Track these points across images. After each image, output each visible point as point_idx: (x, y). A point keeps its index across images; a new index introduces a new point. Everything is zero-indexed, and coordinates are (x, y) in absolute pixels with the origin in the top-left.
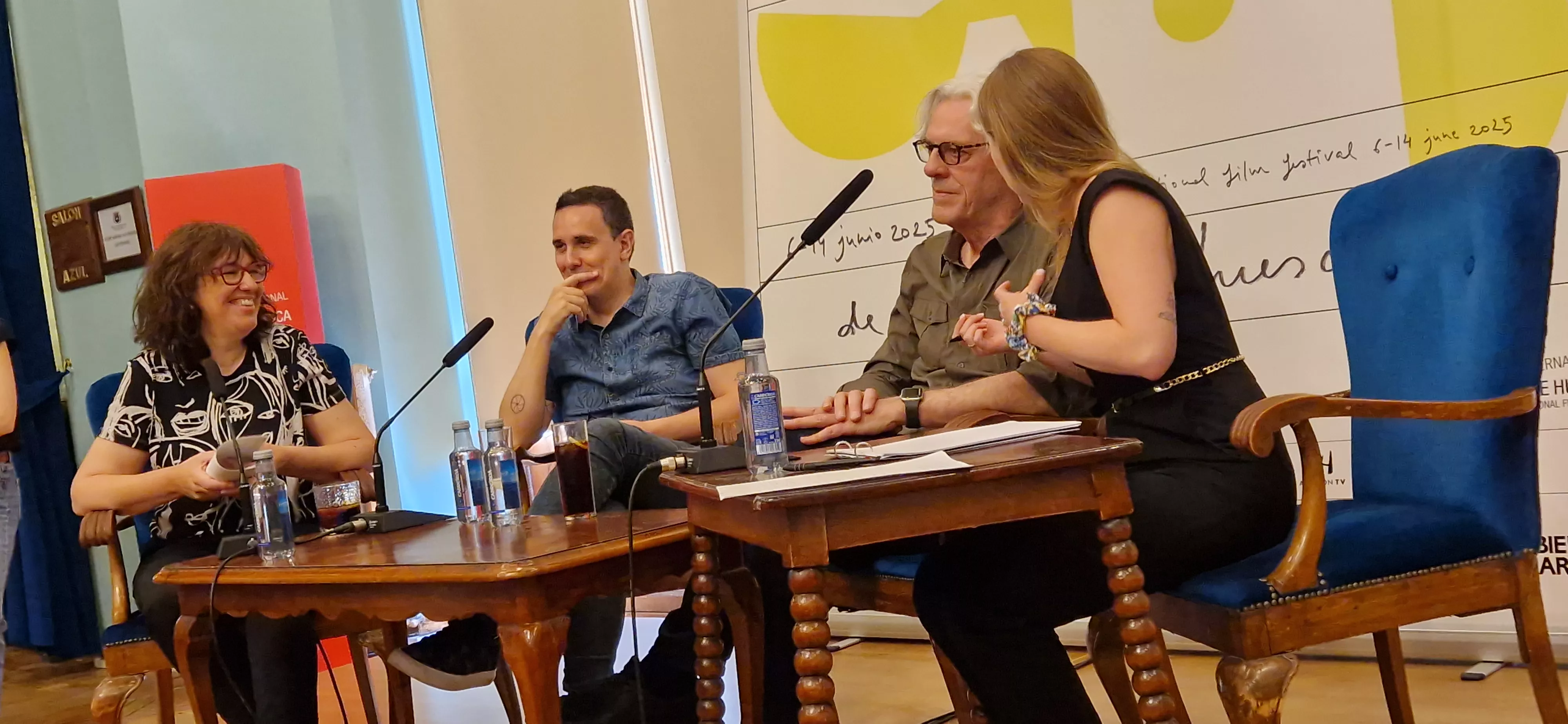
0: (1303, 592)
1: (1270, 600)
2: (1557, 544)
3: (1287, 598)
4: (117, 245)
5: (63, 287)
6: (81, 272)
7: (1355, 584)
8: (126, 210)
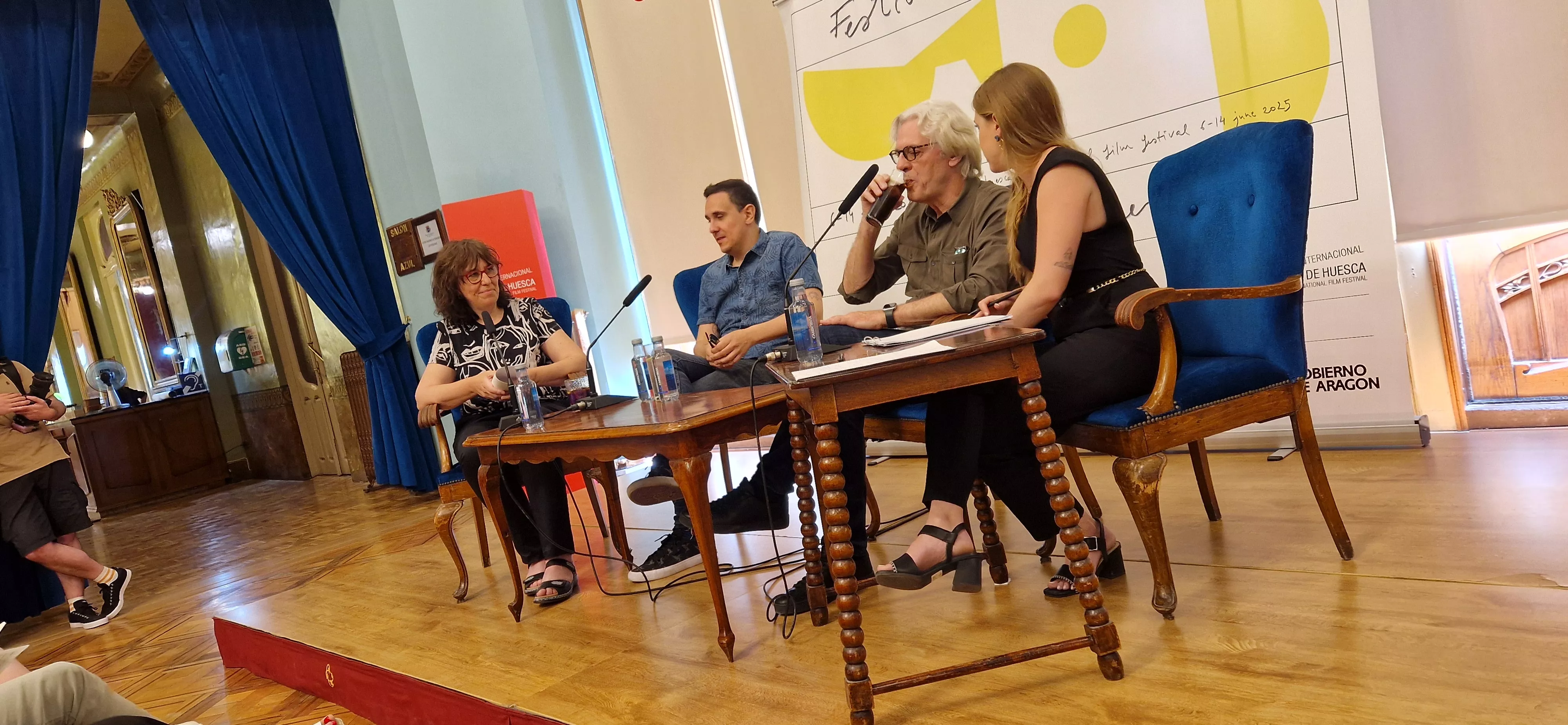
0: (1166, 415)
1: (1146, 420)
2: (1327, 372)
3: (1156, 418)
4: (430, 246)
5: (401, 273)
6: (410, 263)
7: (1197, 407)
8: (433, 224)
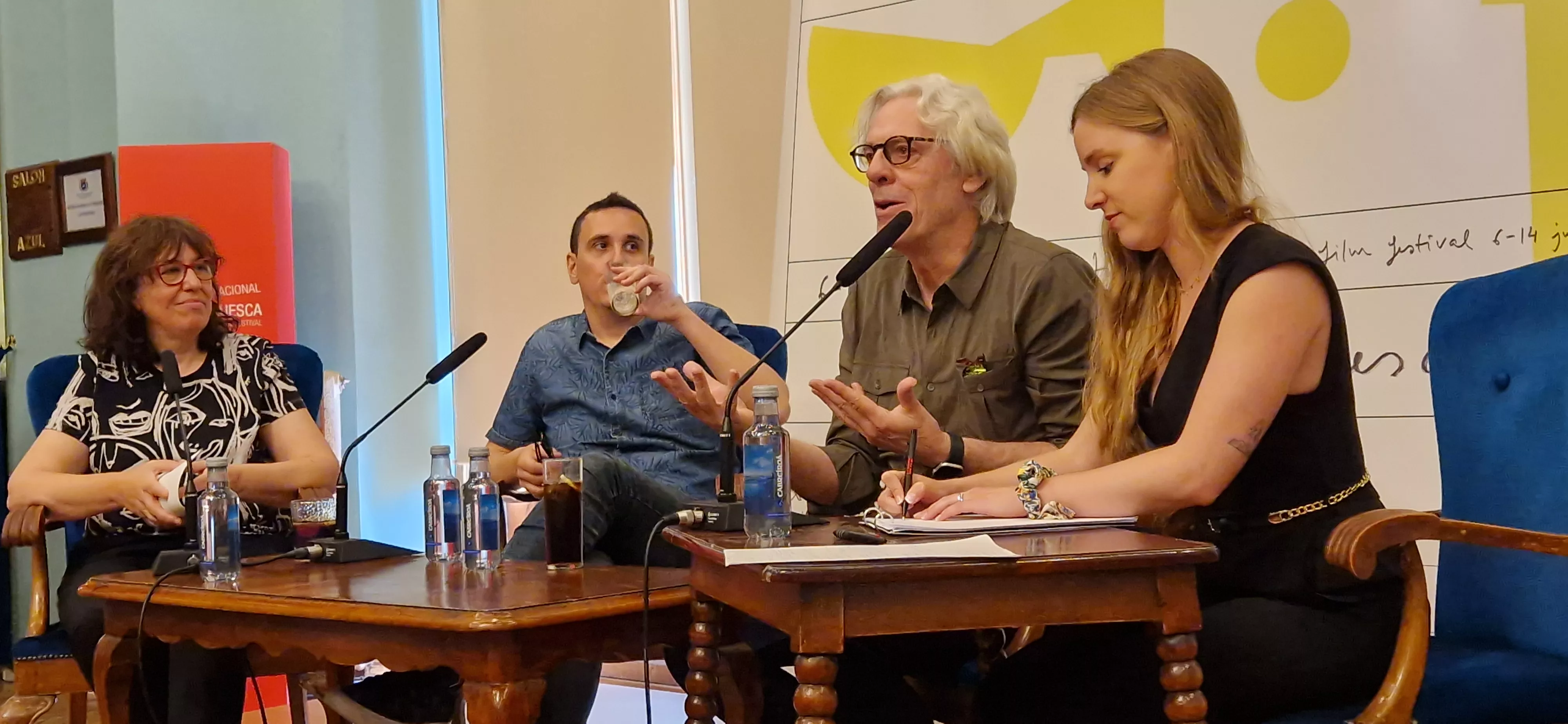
4: (81, 214)
5: (16, 259)
6: (38, 241)
8: (94, 177)
